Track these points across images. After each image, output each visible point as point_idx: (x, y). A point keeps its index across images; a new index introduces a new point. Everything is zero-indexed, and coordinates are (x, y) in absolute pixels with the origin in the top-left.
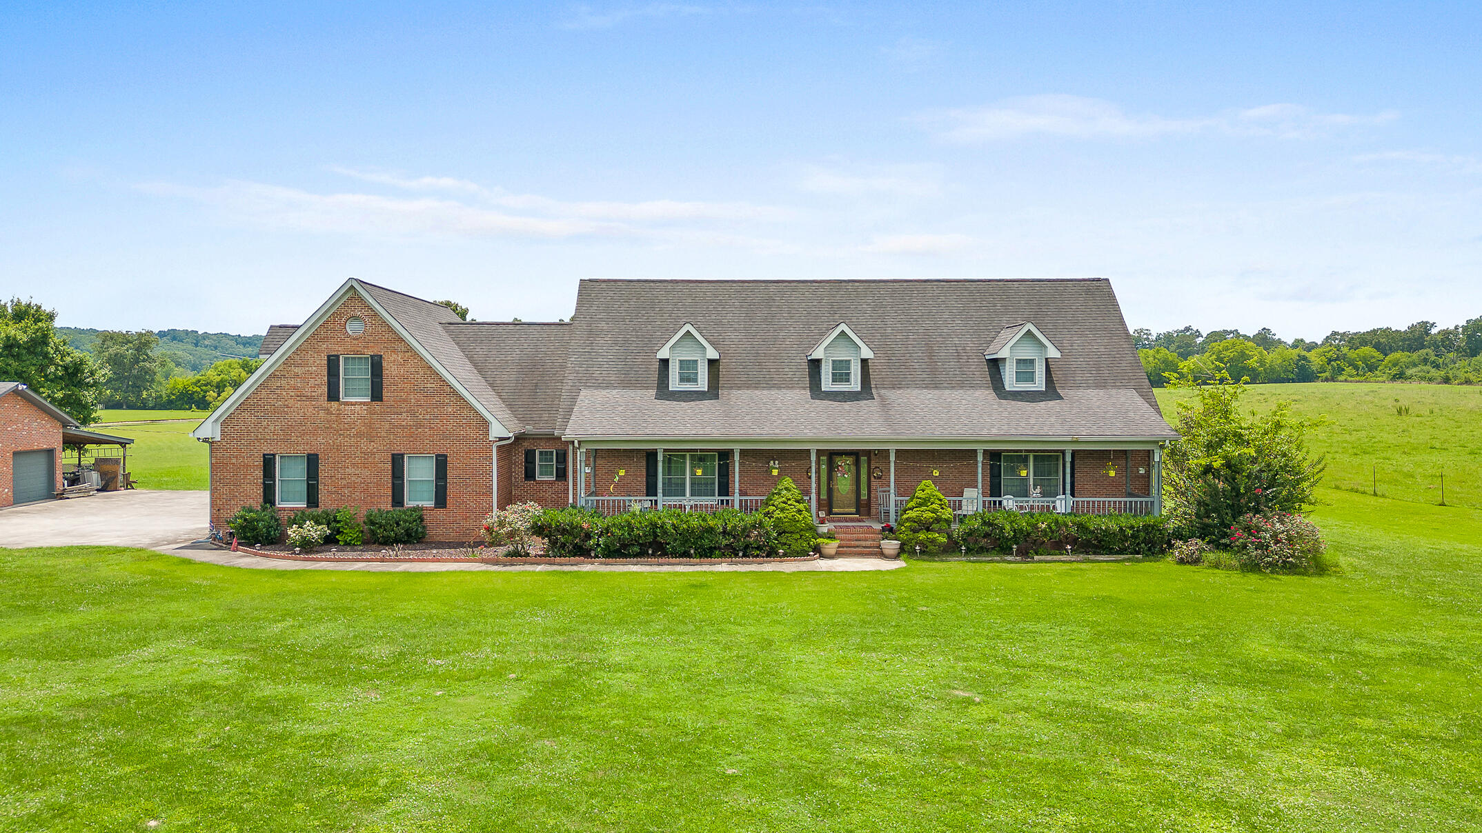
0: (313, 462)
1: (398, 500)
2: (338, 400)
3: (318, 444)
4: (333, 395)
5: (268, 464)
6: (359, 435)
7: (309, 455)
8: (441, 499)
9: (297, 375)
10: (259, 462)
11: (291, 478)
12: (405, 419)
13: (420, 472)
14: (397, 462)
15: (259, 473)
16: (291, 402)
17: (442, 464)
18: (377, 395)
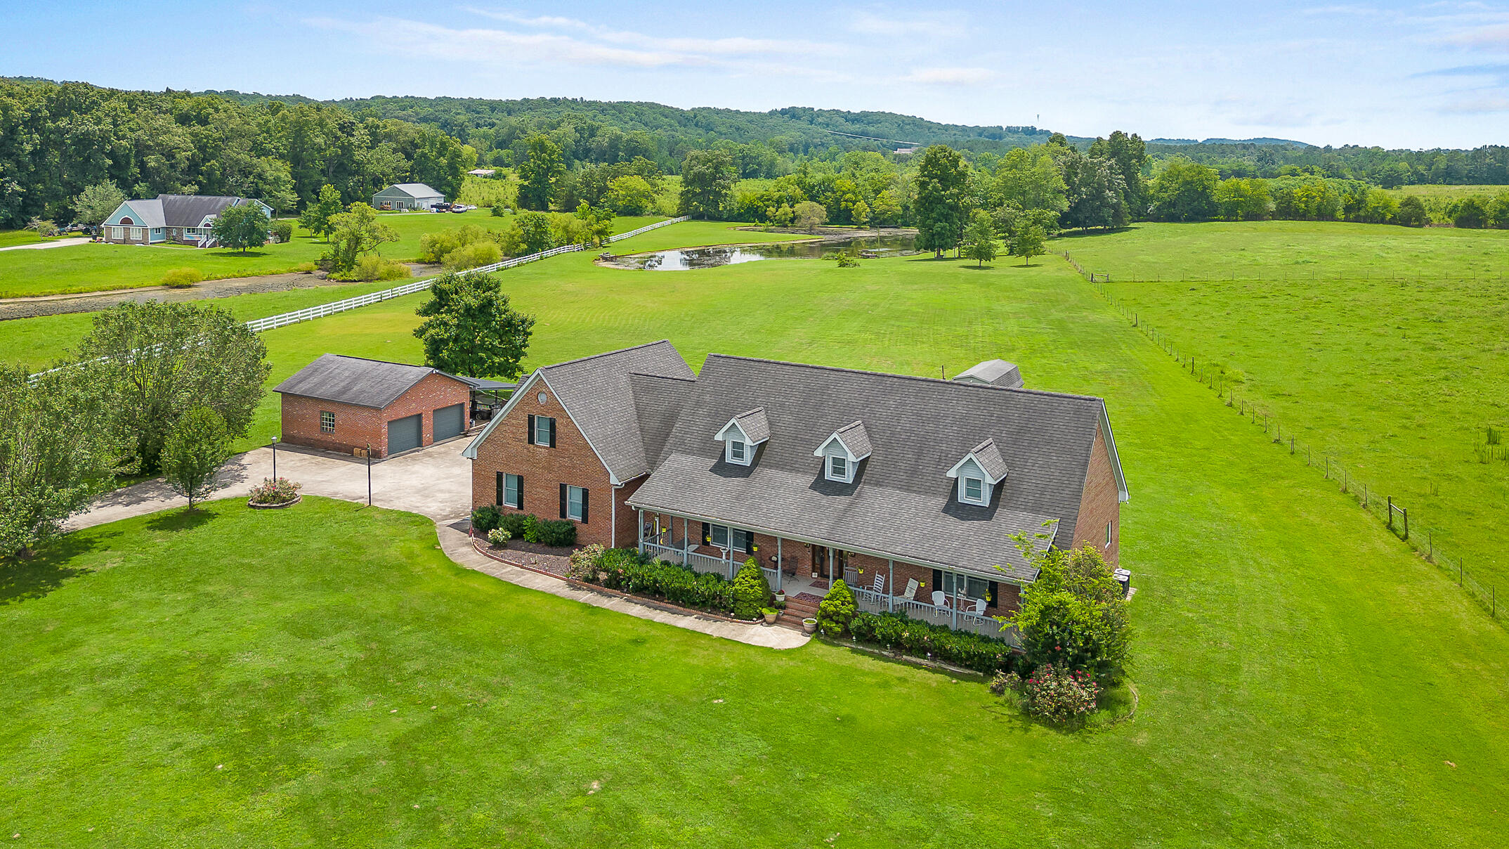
0: (520, 480)
1: (563, 514)
2: (533, 443)
3: (524, 469)
4: (531, 441)
5: (499, 476)
6: (543, 467)
7: (519, 476)
8: (585, 519)
9: (513, 425)
10: (495, 476)
11: (510, 488)
12: (568, 463)
13: (574, 497)
14: (563, 488)
15: (495, 483)
16: (510, 441)
17: (585, 494)
18: (553, 444)
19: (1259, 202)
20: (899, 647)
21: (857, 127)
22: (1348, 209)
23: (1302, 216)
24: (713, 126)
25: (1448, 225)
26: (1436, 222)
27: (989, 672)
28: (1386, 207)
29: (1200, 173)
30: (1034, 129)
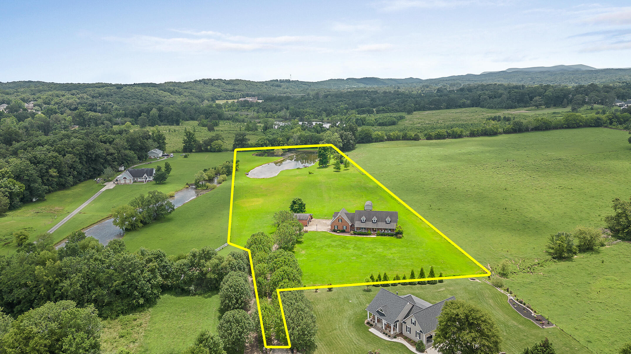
1: (343, 229)
3: (338, 225)
8: (346, 229)
10: (334, 226)
14: (343, 226)
19: (383, 137)
20: (385, 235)
21: (229, 87)
22: (403, 137)
23: (393, 140)
24: (182, 93)
25: (424, 139)
26: (422, 139)
27: (393, 236)
28: (411, 136)
29: (369, 131)
30: (289, 80)
